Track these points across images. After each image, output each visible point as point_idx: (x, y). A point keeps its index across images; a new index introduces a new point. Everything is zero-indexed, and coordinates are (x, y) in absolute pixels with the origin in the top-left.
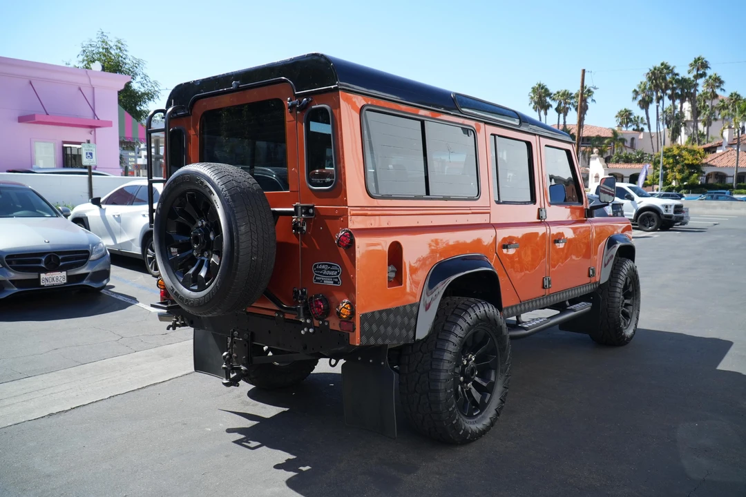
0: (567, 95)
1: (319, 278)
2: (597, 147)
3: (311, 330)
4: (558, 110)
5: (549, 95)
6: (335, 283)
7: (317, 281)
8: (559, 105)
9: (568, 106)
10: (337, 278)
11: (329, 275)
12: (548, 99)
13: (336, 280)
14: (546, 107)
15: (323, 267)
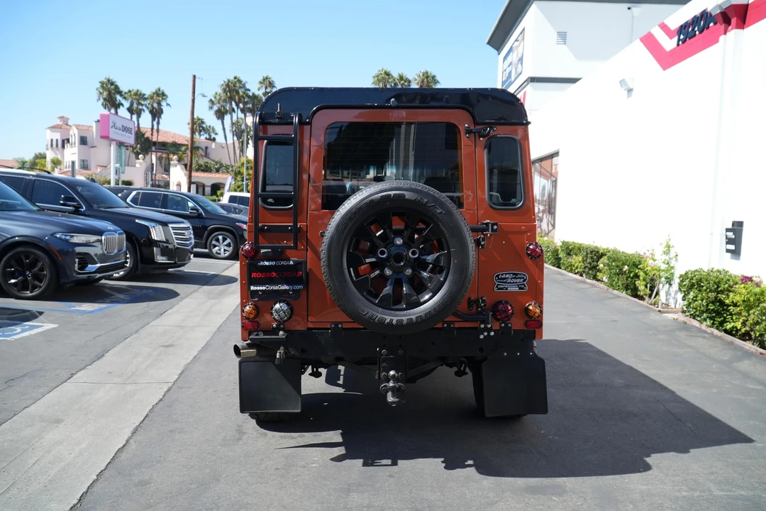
0: (139, 96)
1: (502, 286)
2: (174, 154)
3: (492, 334)
4: (130, 110)
5: (120, 93)
6: (520, 288)
7: (499, 289)
8: (132, 104)
9: (141, 107)
10: (524, 284)
11: (514, 283)
12: (118, 97)
13: (523, 286)
14: (117, 106)
15: (507, 276)
